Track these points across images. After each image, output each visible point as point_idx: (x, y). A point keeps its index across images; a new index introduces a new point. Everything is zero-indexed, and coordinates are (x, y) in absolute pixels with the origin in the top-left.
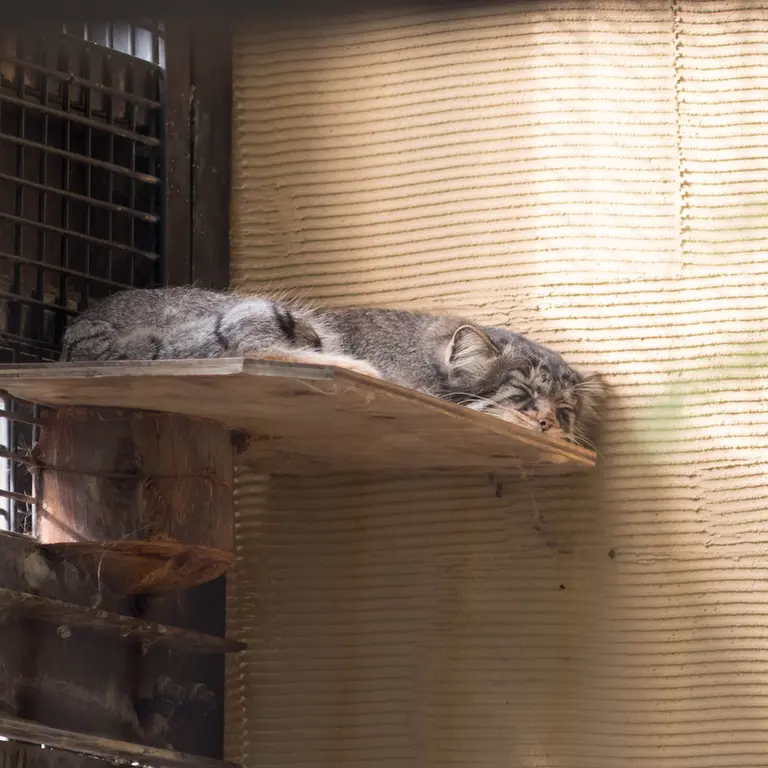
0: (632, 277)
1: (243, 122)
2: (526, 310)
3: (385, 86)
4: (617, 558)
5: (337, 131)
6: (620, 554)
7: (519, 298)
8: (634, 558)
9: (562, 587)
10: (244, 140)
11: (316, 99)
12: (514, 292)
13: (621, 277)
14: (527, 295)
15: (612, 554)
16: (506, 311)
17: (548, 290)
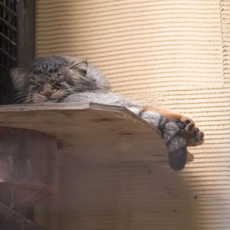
0: (203, 88)
1: (38, 27)
2: (158, 101)
3: (98, 12)
4: (198, 199)
5: (77, 30)
6: (199, 198)
7: (155, 96)
8: (205, 199)
9: (175, 211)
10: (39, 33)
11: (69, 17)
12: (153, 94)
13: (198, 87)
14: (159, 95)
15: (196, 197)
16: (150, 101)
17: (167, 93)
